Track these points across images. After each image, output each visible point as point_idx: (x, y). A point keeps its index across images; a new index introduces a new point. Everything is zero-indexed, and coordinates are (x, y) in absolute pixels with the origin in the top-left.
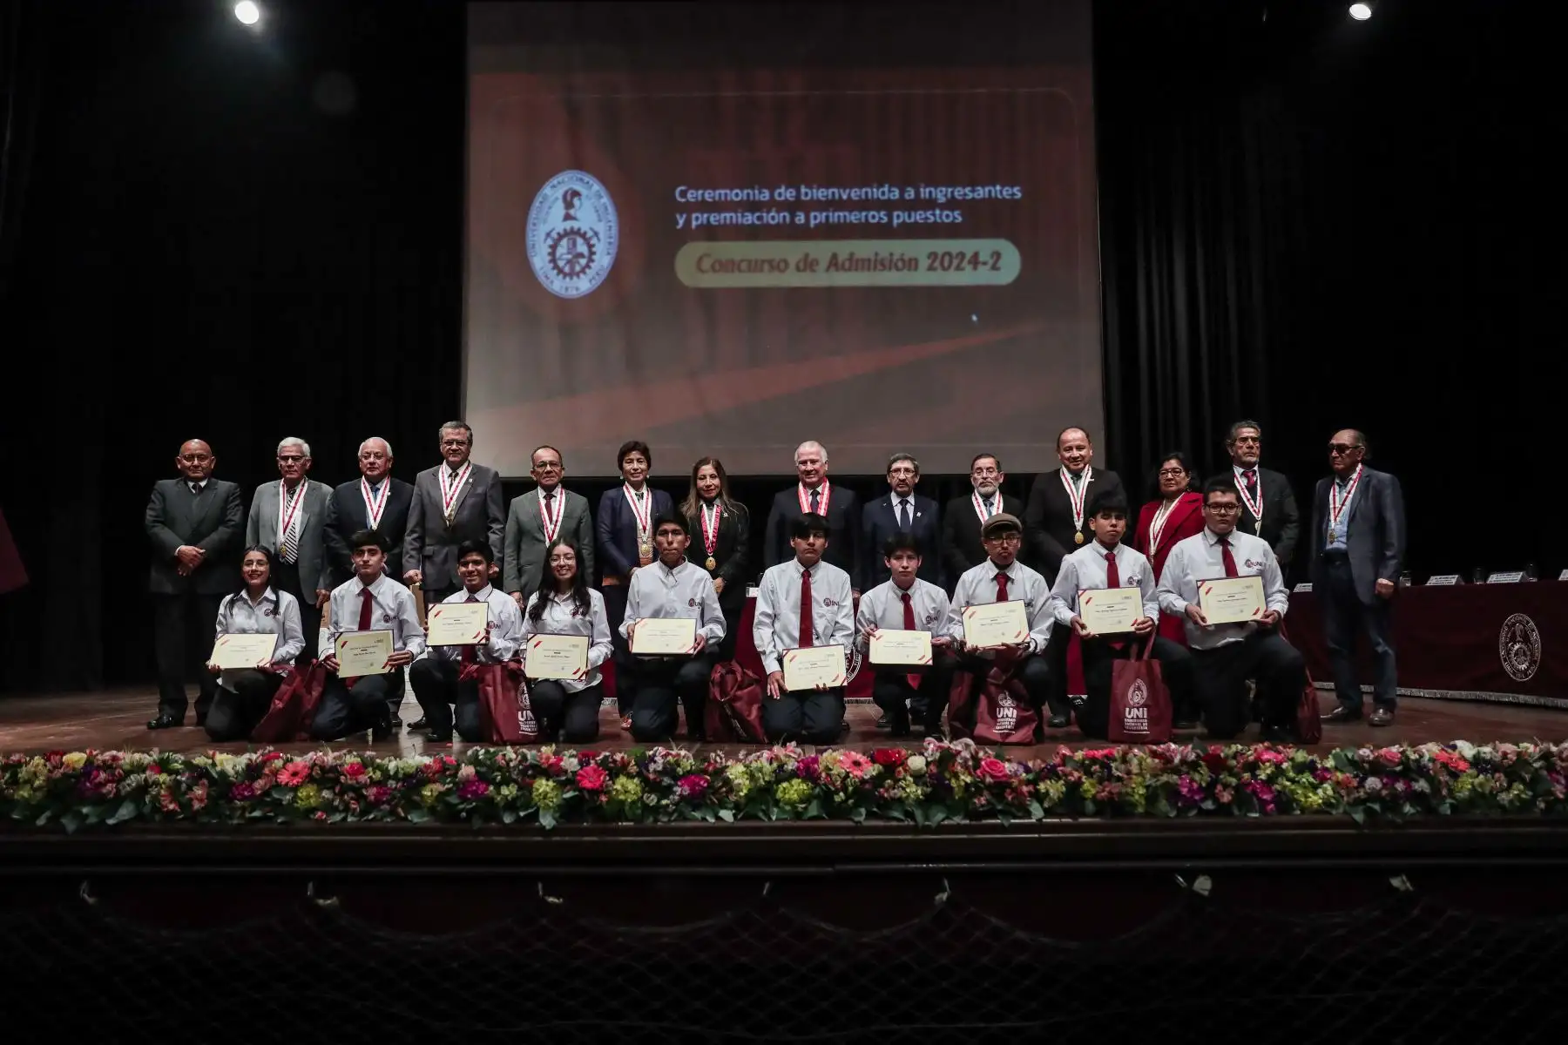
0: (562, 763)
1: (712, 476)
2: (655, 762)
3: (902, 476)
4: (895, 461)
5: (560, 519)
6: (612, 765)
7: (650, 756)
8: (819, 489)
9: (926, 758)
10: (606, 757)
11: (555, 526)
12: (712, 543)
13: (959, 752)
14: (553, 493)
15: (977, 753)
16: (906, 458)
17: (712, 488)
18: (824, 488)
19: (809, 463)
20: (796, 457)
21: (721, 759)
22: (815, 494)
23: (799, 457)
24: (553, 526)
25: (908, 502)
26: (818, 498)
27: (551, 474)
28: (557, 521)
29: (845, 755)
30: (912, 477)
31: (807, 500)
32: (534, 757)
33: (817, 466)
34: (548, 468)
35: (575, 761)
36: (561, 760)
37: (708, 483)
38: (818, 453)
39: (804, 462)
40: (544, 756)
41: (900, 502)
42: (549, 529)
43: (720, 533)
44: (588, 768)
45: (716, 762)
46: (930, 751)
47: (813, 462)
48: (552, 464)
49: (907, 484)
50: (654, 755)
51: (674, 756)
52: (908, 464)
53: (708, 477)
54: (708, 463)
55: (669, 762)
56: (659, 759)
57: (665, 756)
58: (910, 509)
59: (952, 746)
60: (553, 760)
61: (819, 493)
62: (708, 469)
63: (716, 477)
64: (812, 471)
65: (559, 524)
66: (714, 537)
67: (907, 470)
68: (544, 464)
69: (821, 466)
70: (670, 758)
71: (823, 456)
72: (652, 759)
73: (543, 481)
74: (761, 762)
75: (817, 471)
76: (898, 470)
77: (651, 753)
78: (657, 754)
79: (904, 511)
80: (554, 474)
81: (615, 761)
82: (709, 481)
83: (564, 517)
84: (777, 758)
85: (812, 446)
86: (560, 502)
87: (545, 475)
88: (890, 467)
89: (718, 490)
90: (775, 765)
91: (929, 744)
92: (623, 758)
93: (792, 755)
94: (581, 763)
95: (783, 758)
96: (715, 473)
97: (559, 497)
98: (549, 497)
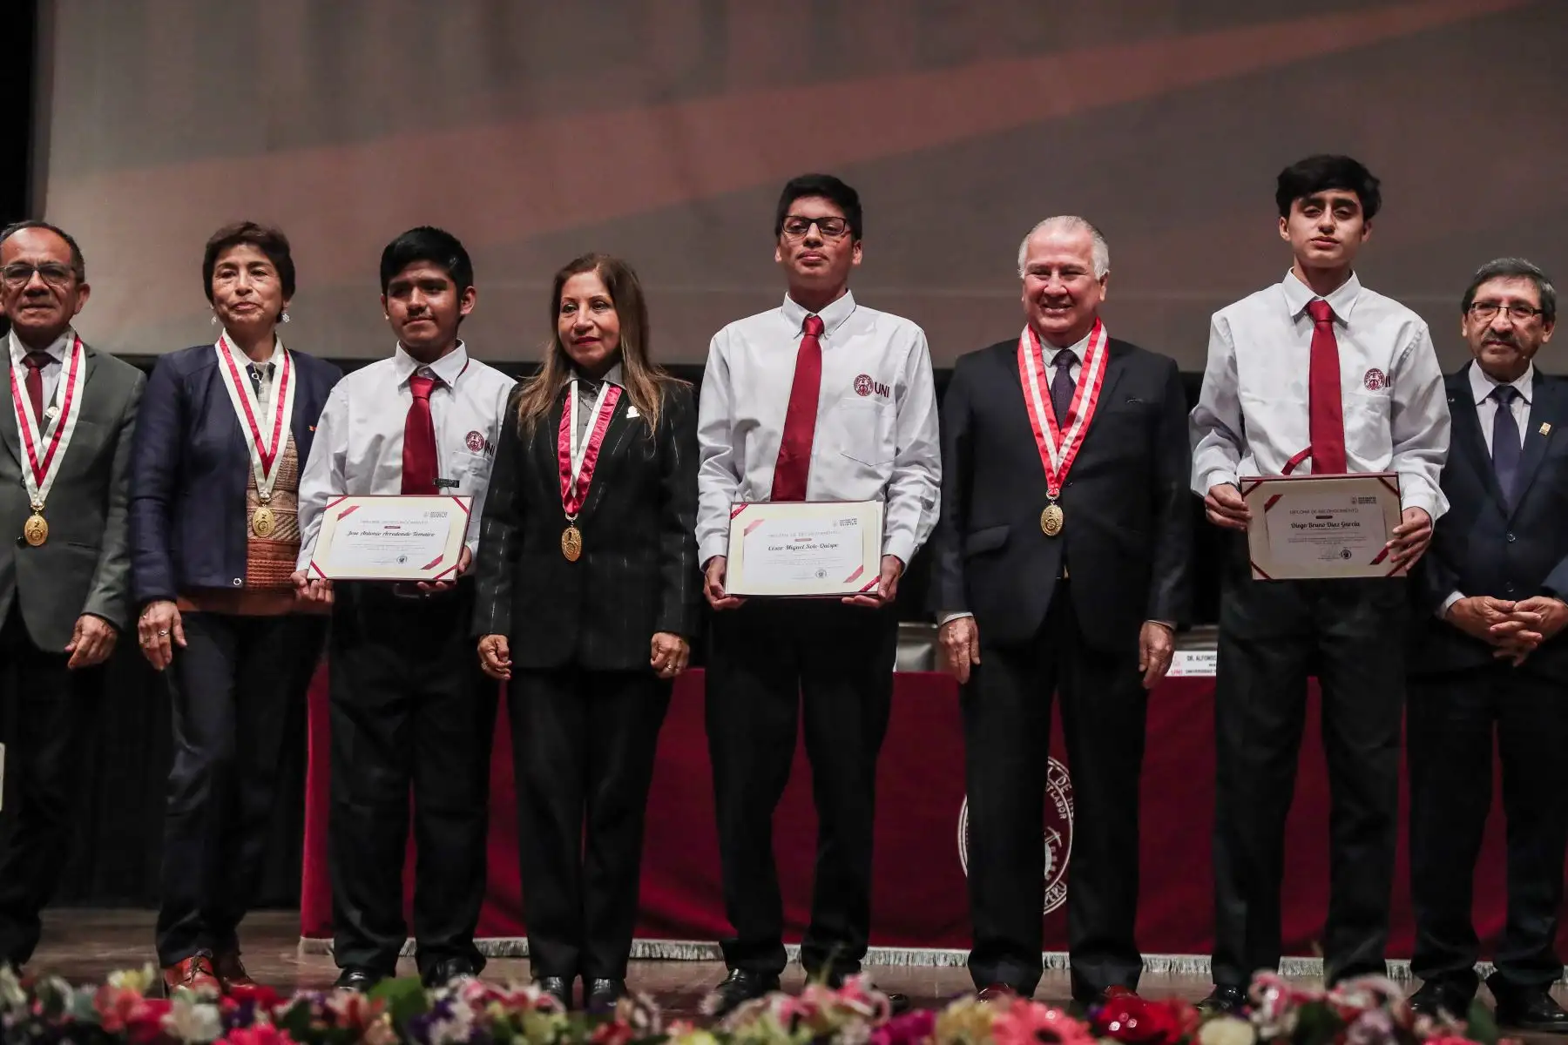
0: (167, 1019)
1: (595, 304)
2: (448, 1016)
3: (1500, 321)
4: (1486, 277)
5: (71, 422)
6: (318, 1025)
7: (437, 1003)
8: (1079, 349)
9: (1257, 1028)
10: (304, 1004)
11: (56, 439)
12: (580, 485)
13: (1354, 1015)
14: (52, 350)
15: (1411, 1019)
16: (1518, 273)
17: (595, 333)
18: (1093, 343)
19: (1055, 274)
20: (1023, 254)
21: (649, 1015)
22: (1066, 360)
23: (1030, 256)
24: (48, 441)
25: (1516, 393)
26: (1075, 373)
27: (41, 300)
28: (60, 428)
29: (1014, 1010)
30: (1531, 327)
31: (1041, 374)
32: (82, 1004)
33: (1076, 285)
34: (35, 281)
35: (209, 1013)
36: (165, 1008)
37: (582, 321)
38: (1085, 252)
39: (1043, 271)
40: (114, 999)
41: (1493, 395)
42: (37, 448)
43: (605, 461)
44: (247, 1035)
45: (633, 1024)
46: (1268, 1009)
47: (1067, 272)
48: (46, 270)
49: (1513, 345)
50: (449, 999)
51: (506, 1003)
52: (1522, 290)
53: (583, 306)
54: (588, 269)
55: (491, 1020)
56: (463, 1011)
57: (480, 1003)
58: (1521, 413)
59: (1334, 997)
60: (140, 1010)
61: (1074, 359)
62: (588, 284)
63: (606, 306)
64: (1061, 296)
65: (67, 435)
66: (585, 469)
67: (1517, 306)
68: (25, 270)
69: (1089, 286)
70: (496, 1009)
71: (1100, 259)
72: (442, 1011)
73: (21, 317)
74: (765, 1026)
75: (1073, 300)
76: (1492, 304)
77: (441, 994)
78: (459, 996)
79: (1504, 420)
80: (51, 298)
81: (329, 1015)
82: (584, 316)
83: (80, 418)
84: (813, 1013)
85: (1070, 229)
86: (72, 376)
87: (25, 300)
88: (1470, 294)
89: (610, 343)
90: (805, 1033)
91: (1263, 990)
92: (353, 1005)
93: (859, 1006)
94: (226, 1021)
95: (830, 1015)
96: (605, 295)
97: (67, 362)
98: (38, 360)
